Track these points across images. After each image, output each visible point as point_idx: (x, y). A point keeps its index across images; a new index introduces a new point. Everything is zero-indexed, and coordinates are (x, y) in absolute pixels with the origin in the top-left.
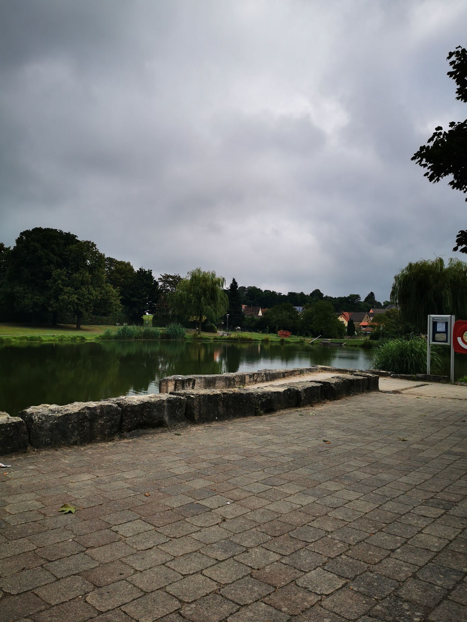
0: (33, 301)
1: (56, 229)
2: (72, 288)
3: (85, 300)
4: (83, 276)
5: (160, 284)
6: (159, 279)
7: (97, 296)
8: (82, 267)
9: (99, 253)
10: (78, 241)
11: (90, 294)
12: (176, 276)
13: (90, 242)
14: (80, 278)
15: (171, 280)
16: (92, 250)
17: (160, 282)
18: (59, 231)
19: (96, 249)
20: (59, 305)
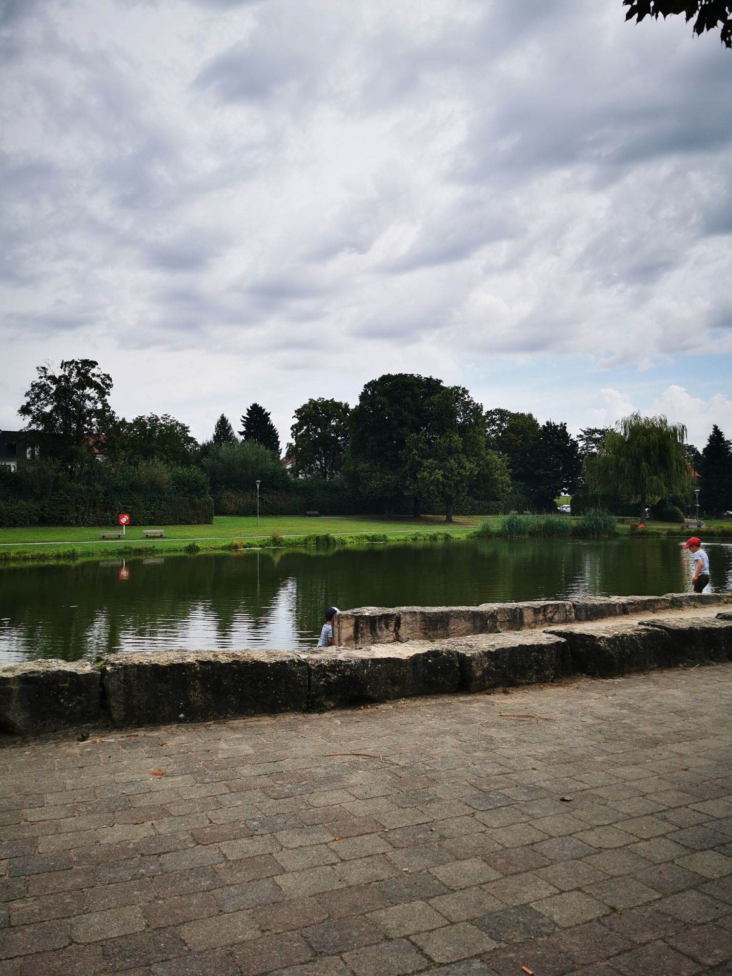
0: (383, 482)
1: (413, 375)
2: (435, 460)
3: (453, 477)
4: (451, 440)
5: (581, 444)
6: (578, 436)
7: (472, 470)
8: (448, 428)
9: (474, 404)
10: (444, 388)
11: (462, 468)
12: (607, 430)
13: (460, 388)
14: (447, 445)
15: (598, 436)
16: (463, 400)
17: (580, 441)
18: (416, 377)
19: (469, 397)
20: (418, 487)
